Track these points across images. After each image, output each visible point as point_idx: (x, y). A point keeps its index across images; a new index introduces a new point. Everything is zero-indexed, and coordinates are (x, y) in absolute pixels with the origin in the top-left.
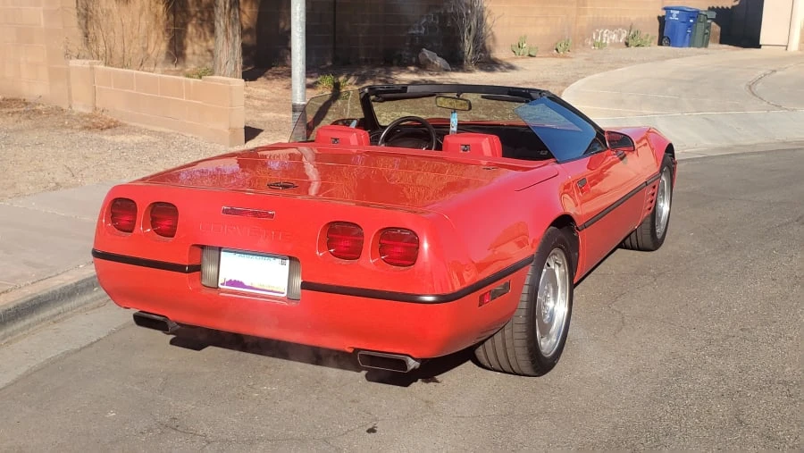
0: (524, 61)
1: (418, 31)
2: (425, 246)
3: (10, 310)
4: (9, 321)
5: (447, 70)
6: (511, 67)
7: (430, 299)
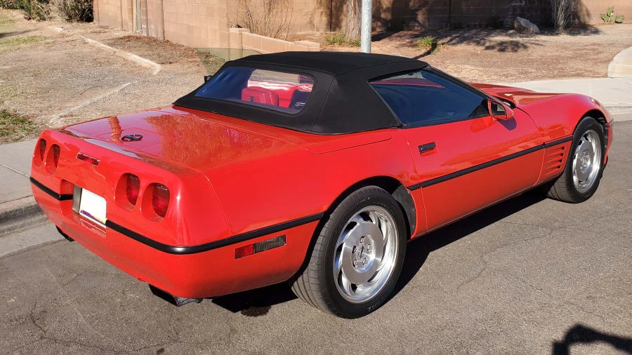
0: (611, 26)
1: (519, 4)
2: (179, 198)
3: (31, 207)
4: (29, 214)
5: (537, 33)
6: (596, 32)
7: (179, 249)
